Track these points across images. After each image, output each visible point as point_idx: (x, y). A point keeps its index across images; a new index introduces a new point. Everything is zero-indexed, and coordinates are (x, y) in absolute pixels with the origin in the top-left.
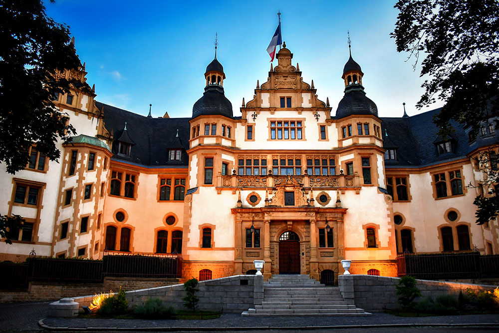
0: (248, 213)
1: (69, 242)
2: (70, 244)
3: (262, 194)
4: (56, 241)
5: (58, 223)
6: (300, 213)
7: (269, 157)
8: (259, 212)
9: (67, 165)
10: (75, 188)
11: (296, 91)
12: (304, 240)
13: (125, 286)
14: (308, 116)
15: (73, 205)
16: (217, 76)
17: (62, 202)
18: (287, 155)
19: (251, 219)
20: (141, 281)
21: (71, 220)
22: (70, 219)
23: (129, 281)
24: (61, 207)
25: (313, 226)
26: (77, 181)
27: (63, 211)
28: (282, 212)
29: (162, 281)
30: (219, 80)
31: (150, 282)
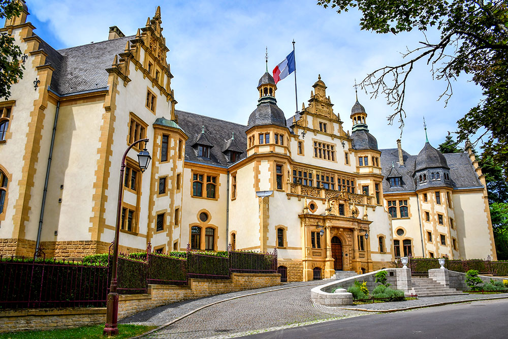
0: (314, 218)
1: (167, 235)
2: (168, 238)
3: (318, 203)
4: (153, 233)
5: (154, 214)
6: (348, 222)
7: (314, 172)
8: (321, 219)
9: (159, 148)
10: (170, 176)
11: (330, 120)
12: (347, 244)
13: (246, 282)
14: (337, 143)
15: (169, 194)
16: (269, 88)
17: (156, 190)
18: (326, 172)
19: (316, 224)
20: (256, 276)
21: (168, 212)
22: (166, 210)
23: (248, 276)
24: (156, 195)
25: (356, 233)
26: (172, 169)
27: (158, 200)
28: (338, 220)
29: (269, 276)
30: (271, 92)
31: (261, 277)
